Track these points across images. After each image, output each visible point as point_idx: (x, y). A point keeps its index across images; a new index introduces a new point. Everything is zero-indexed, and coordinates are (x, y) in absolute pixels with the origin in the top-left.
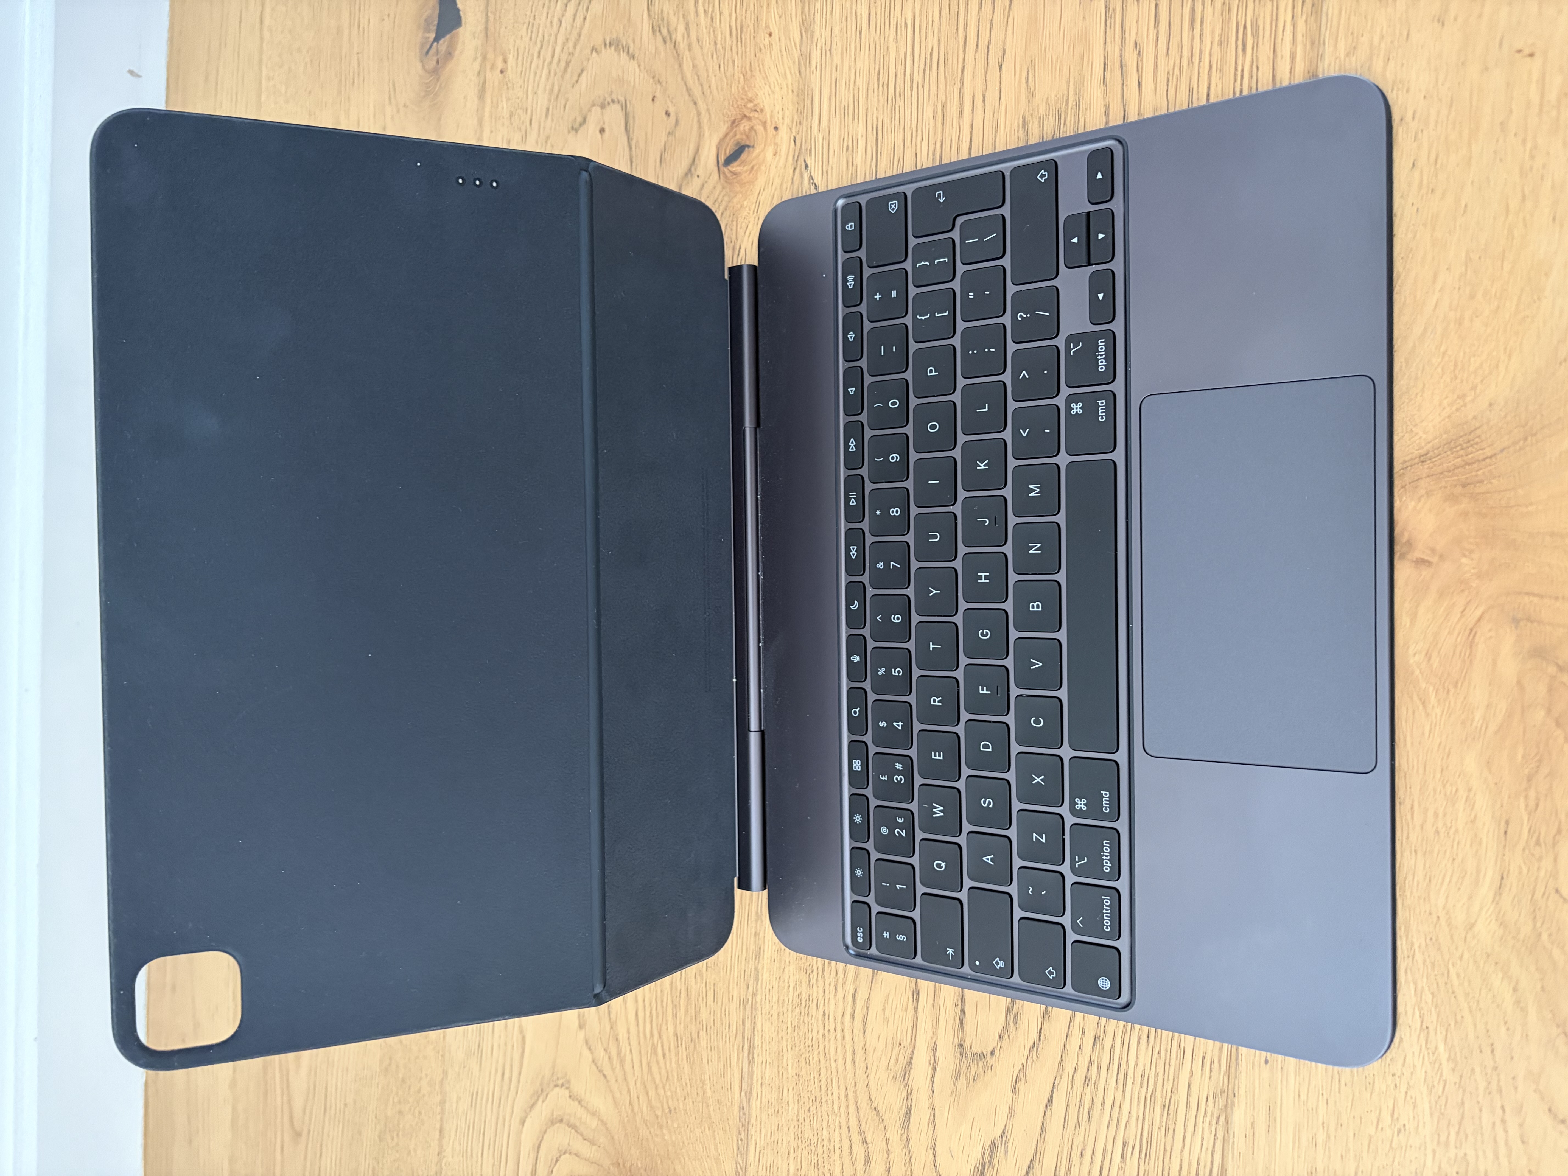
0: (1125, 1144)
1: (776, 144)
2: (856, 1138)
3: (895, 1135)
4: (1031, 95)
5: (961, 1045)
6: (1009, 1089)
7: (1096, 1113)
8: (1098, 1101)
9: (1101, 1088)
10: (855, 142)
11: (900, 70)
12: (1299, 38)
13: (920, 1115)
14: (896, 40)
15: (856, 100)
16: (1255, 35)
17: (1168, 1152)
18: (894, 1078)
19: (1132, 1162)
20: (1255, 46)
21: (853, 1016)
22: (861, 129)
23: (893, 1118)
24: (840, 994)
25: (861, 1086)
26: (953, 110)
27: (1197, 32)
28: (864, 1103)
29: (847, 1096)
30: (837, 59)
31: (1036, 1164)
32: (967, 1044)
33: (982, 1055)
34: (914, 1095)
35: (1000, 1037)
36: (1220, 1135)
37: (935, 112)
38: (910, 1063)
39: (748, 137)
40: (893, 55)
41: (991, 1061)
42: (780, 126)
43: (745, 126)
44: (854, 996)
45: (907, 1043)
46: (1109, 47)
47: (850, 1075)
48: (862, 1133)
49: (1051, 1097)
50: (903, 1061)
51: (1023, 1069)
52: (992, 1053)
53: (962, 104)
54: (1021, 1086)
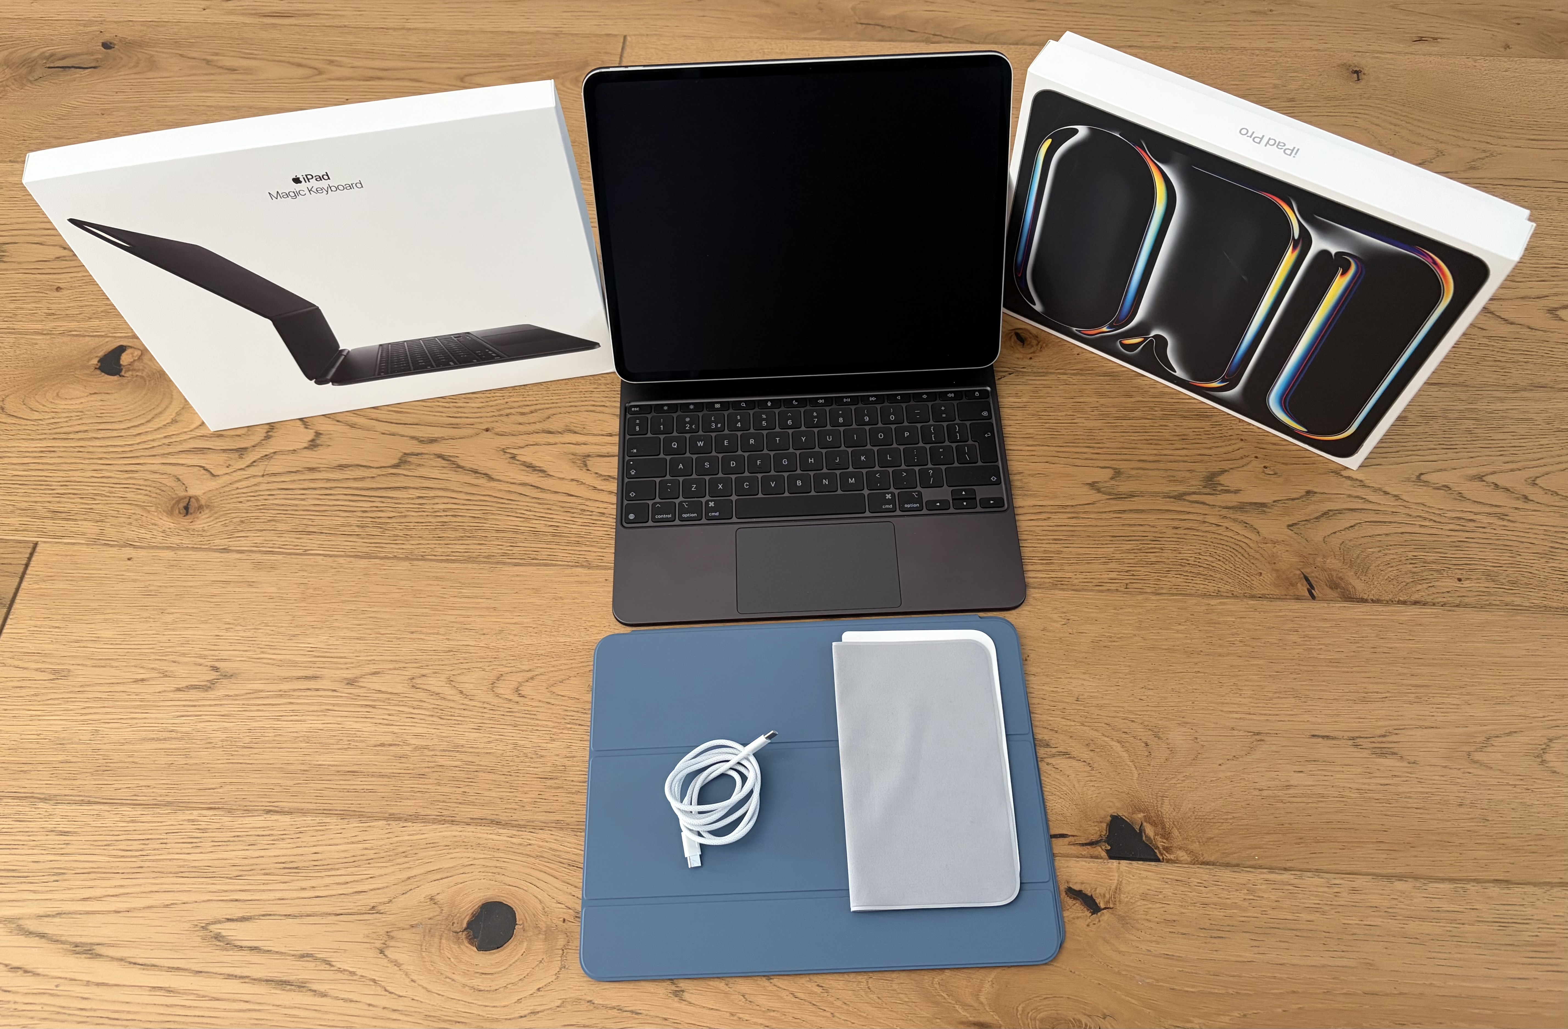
0: (558, 526)
1: (1023, 359)
2: (533, 408)
3: (538, 426)
4: (1033, 476)
5: (589, 456)
6: (573, 478)
7: (569, 514)
8: (574, 515)
9: (581, 516)
11: (1052, 417)
12: (1043, 580)
13: (551, 438)
14: (1066, 415)
15: (1040, 397)
17: (558, 544)
18: (567, 426)
19: (550, 529)
20: (1042, 564)
21: (594, 406)
22: (1025, 400)
23: (546, 425)
24: (604, 399)
25: (559, 410)
26: (1030, 442)
28: (551, 412)
29: (553, 403)
30: (1061, 387)
31: (539, 490)
32: (590, 459)
33: (586, 465)
34: (560, 435)
35: (596, 473)
36: (570, 563)
37: (1029, 434)
38: (575, 433)
39: (1028, 344)
40: (1060, 414)
41: (584, 469)
42: (1031, 361)
43: (1034, 342)
44: (604, 406)
45: (585, 431)
46: (1049, 507)
47: (564, 404)
48: (536, 411)
49: (573, 496)
50: (576, 429)
51: (583, 483)
52: (588, 470)
53: (1032, 446)
54: (575, 483)
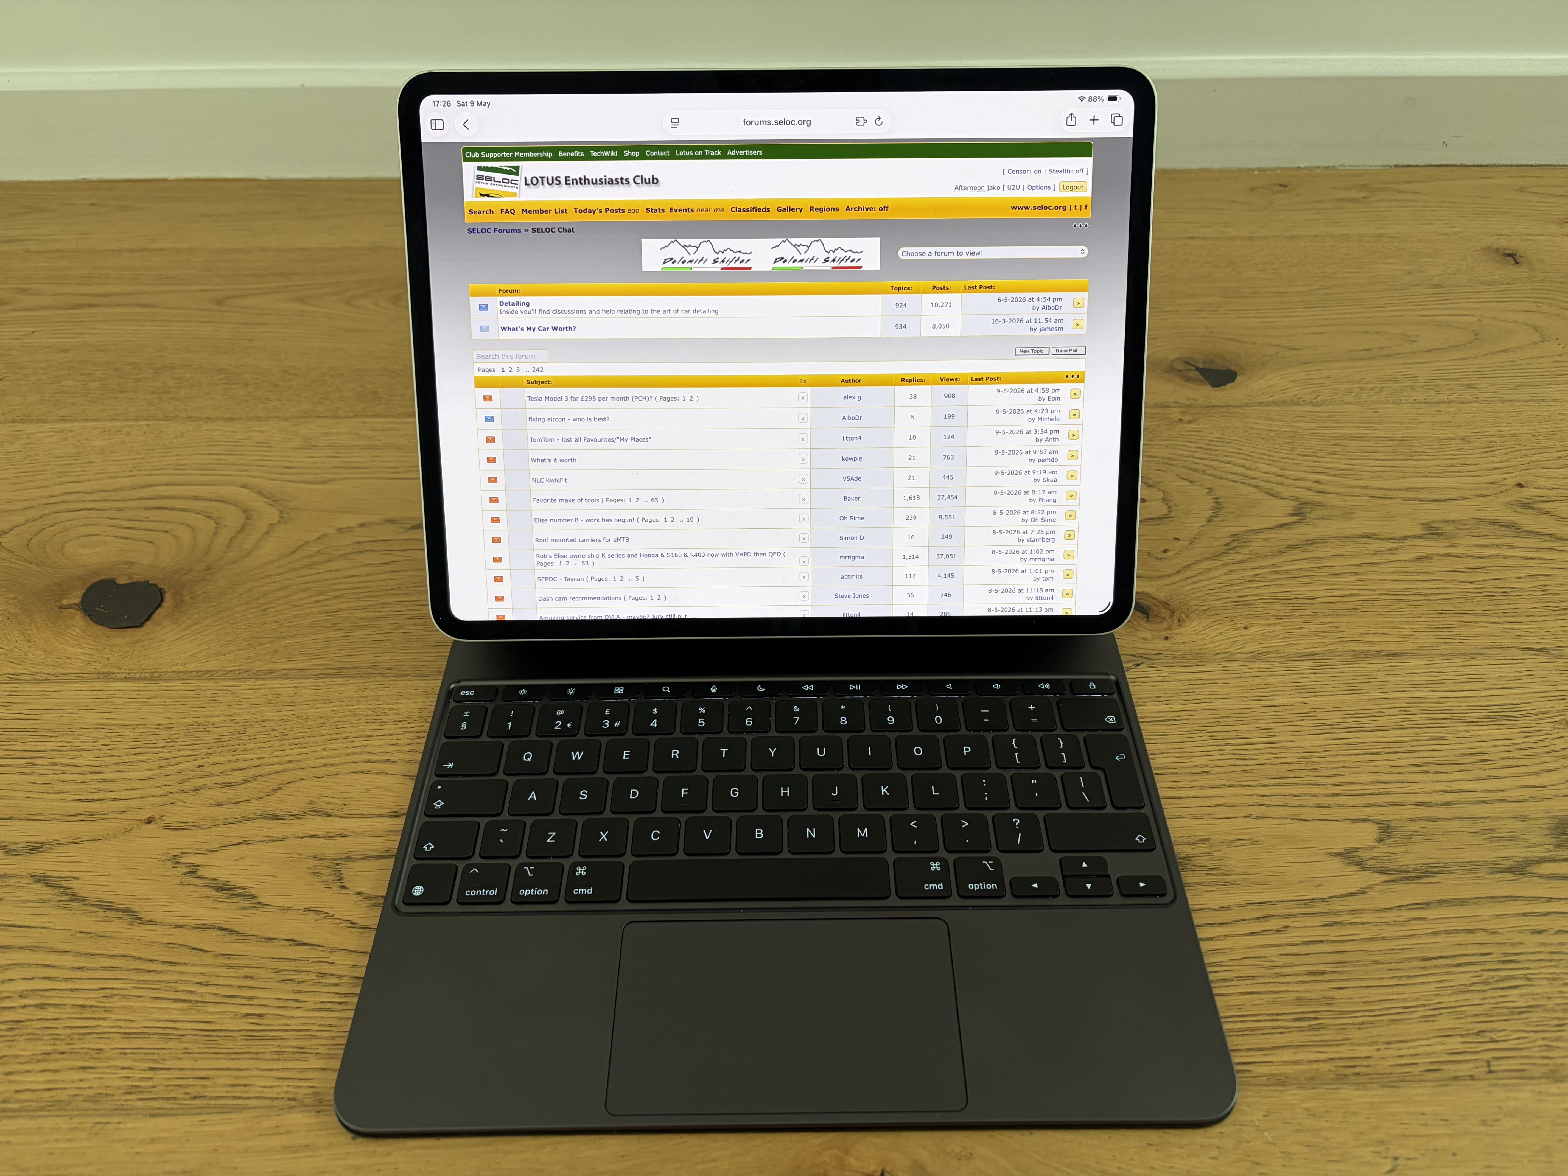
0: (260, 1016)
1: (1153, 639)
2: (249, 774)
3: (255, 807)
4: (1229, 844)
5: (348, 859)
6: (308, 906)
7: (290, 986)
8: (301, 987)
9: (314, 989)
10: (1165, 702)
13: (276, 829)
16: (1311, 1028)
17: (256, 1056)
18: (312, 802)
19: (245, 1024)
21: (368, 761)
23: (271, 805)
24: (390, 749)
25: (301, 774)
27: (1305, 978)
28: (284, 777)
29: (290, 762)
31: (234, 937)
32: (349, 864)
33: (340, 878)
34: (296, 821)
35: (359, 893)
36: (276, 1103)
38: (327, 815)
39: (1156, 616)
41: (335, 886)
42: (1168, 642)
43: (1165, 613)
44: (388, 761)
45: (346, 810)
46: (1279, 905)
47: (311, 763)
48: (255, 778)
49: (304, 944)
50: (329, 808)
51: (328, 916)
52: (343, 887)
53: (1212, 787)
54: (312, 916)
